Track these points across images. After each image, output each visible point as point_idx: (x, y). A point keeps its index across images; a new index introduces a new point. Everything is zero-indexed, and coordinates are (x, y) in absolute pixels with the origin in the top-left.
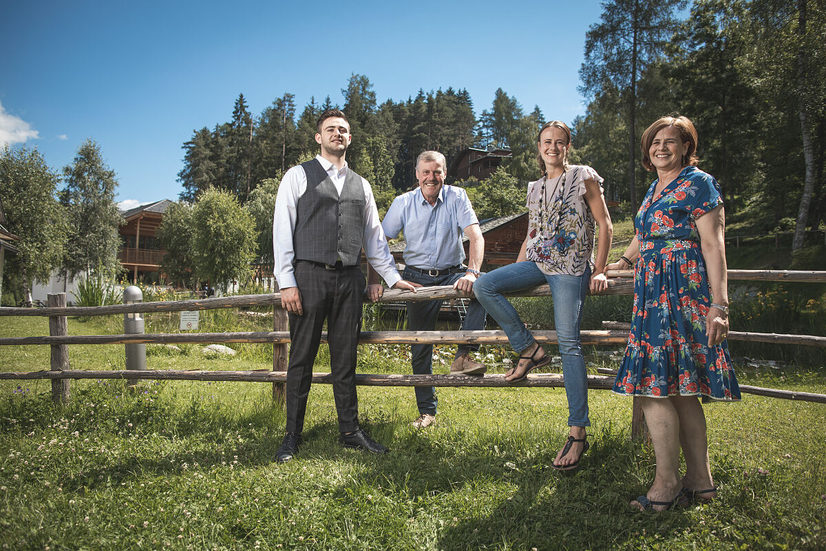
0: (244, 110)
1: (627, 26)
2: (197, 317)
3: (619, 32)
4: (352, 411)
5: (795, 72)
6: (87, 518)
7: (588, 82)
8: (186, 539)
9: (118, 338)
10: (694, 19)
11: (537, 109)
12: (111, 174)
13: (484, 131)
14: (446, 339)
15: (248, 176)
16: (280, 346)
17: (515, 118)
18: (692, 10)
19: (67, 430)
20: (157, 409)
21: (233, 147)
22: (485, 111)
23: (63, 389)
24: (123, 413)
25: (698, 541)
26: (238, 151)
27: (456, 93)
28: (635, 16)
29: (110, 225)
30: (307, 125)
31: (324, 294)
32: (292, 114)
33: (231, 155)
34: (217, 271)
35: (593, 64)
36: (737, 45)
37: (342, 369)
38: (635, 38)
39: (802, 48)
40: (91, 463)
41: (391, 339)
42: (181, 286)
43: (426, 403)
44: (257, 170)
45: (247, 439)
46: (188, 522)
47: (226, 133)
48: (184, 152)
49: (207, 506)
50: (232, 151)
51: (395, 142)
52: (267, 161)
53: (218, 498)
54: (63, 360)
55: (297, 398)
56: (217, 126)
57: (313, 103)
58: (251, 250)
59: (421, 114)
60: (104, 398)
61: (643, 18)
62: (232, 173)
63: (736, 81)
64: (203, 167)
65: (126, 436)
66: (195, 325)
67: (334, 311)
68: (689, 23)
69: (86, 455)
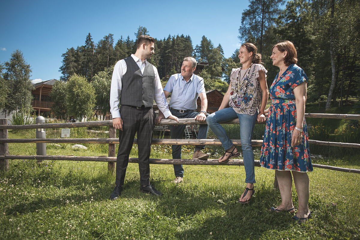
0: (90, 40)
1: (259, 11)
2: (69, 132)
3: (256, 13)
4: (147, 175)
5: (329, 34)
6: (19, 228)
7: (243, 34)
8: (70, 238)
9: (33, 140)
10: (288, 9)
11: (220, 45)
12: (28, 67)
13: (197, 54)
14: (191, 143)
15: (92, 70)
16: (112, 145)
17: (210, 49)
18: (286, 5)
19: (8, 184)
20: (52, 174)
21: (85, 57)
22: (197, 45)
23: (5, 164)
24: (35, 176)
25: (310, 236)
26: (87, 59)
27: (185, 37)
28: (263, 6)
29: (27, 90)
30: (119, 48)
31: (136, 121)
32: (112, 43)
33: (84, 60)
34: (77, 112)
35: (245, 27)
36: (305, 21)
37: (144, 156)
38: (263, 16)
39: (332, 24)
40: (20, 200)
41: (165, 142)
42: (61, 118)
43: (179, 172)
44: (96, 68)
45: (96, 189)
46: (70, 230)
47: (82, 50)
48: (63, 58)
49: (79, 221)
50: (85, 59)
51: (158, 57)
52: (100, 63)
53: (84, 218)
54: (6, 150)
55: (121, 169)
56: (78, 47)
57: (122, 38)
58: (93, 103)
59: (169, 45)
60: (26, 169)
61: (266, 8)
62: (84, 69)
63: (305, 37)
64: (71, 65)
65: (37, 187)
66: (68, 135)
67: (140, 129)
68: (285, 11)
69: (17, 196)
